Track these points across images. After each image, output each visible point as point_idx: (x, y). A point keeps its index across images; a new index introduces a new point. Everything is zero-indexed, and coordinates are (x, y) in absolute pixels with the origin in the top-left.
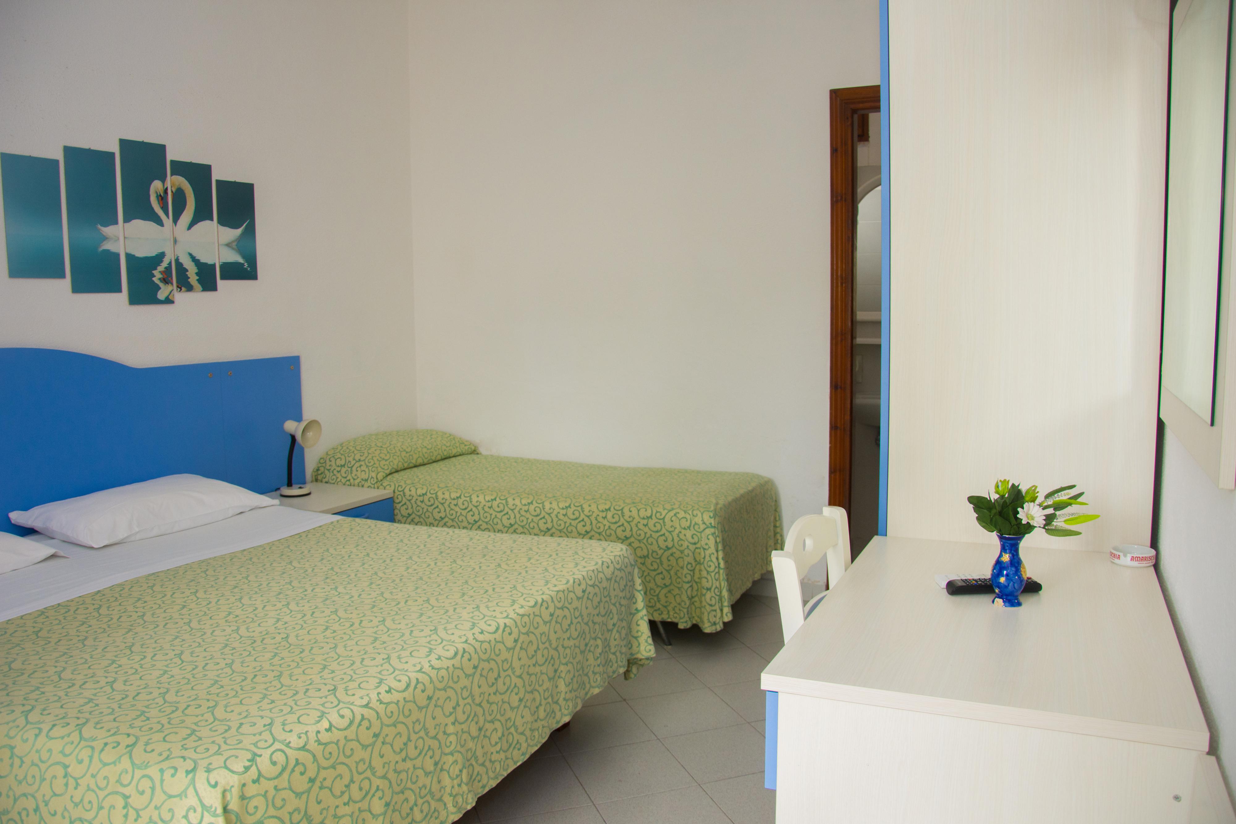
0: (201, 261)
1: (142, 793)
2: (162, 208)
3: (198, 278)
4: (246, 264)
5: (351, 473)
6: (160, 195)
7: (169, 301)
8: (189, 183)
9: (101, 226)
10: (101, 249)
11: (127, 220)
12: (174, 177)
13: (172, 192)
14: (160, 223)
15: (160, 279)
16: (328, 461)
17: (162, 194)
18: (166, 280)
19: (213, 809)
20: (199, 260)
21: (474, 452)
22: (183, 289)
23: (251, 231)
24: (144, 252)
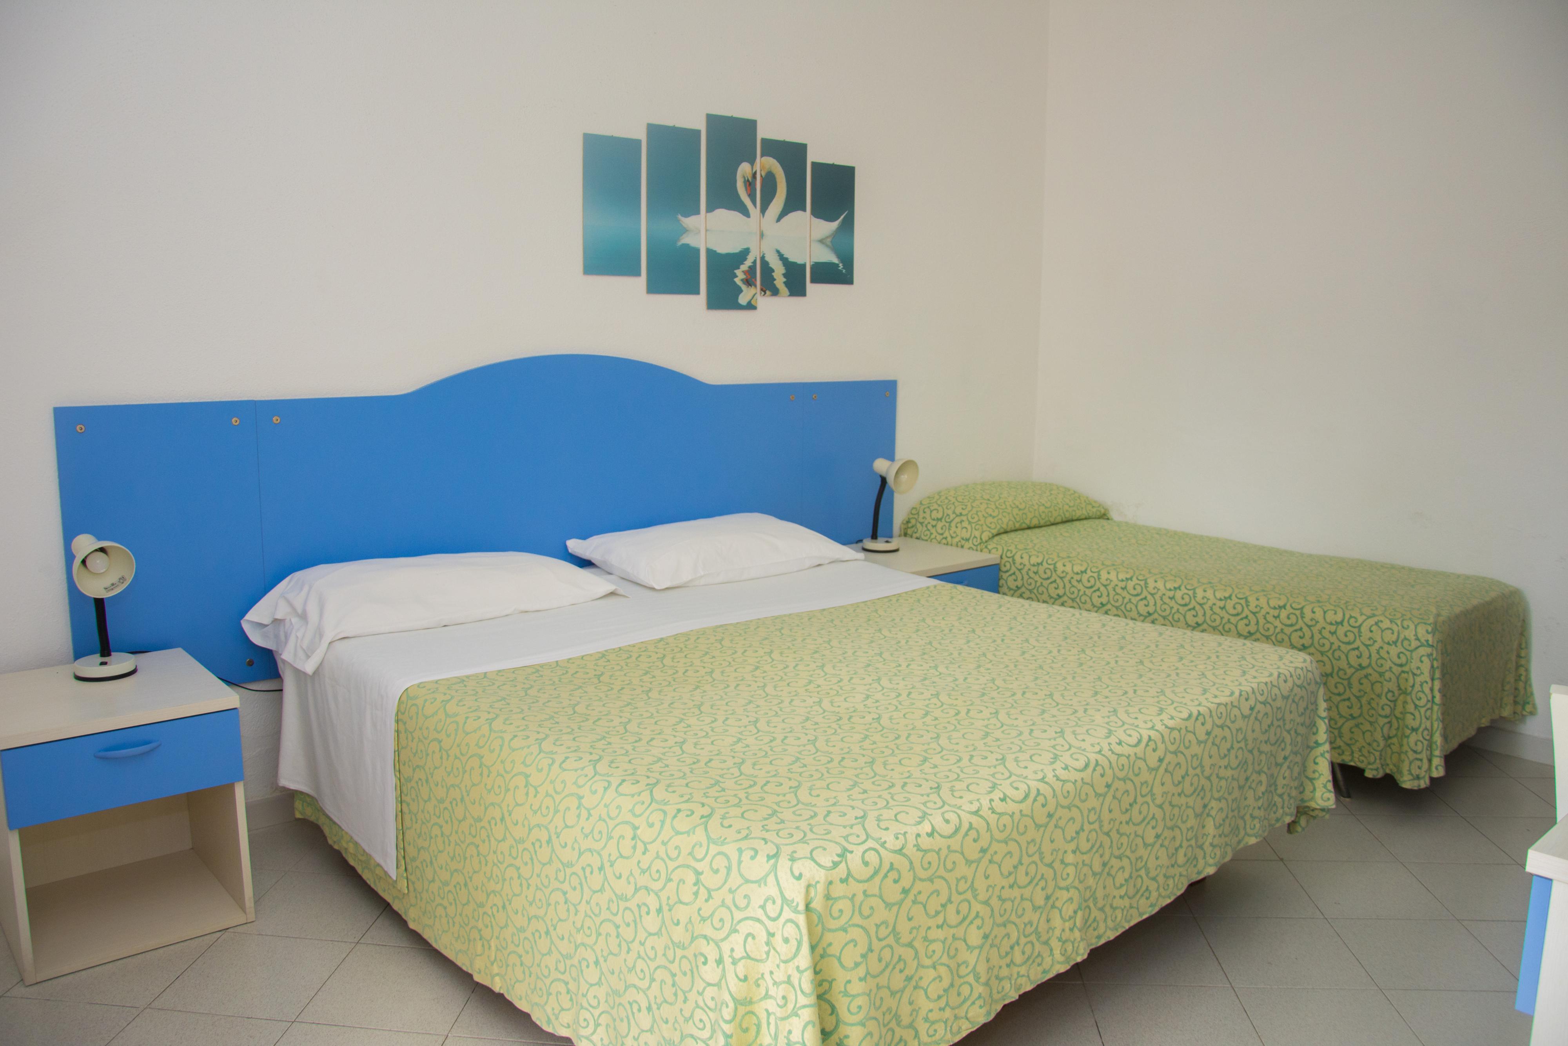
0: (790, 260)
1: (716, 871)
2: (749, 195)
3: (785, 280)
4: (841, 265)
5: (949, 529)
6: (748, 180)
7: (751, 306)
8: (781, 166)
9: (682, 216)
10: (680, 243)
11: (710, 209)
12: (764, 158)
13: (761, 176)
14: (746, 213)
15: (742, 280)
16: (921, 512)
17: (750, 179)
18: (749, 282)
19: (795, 904)
20: (787, 259)
21: (1104, 516)
22: (768, 292)
23: (848, 225)
24: (725, 247)
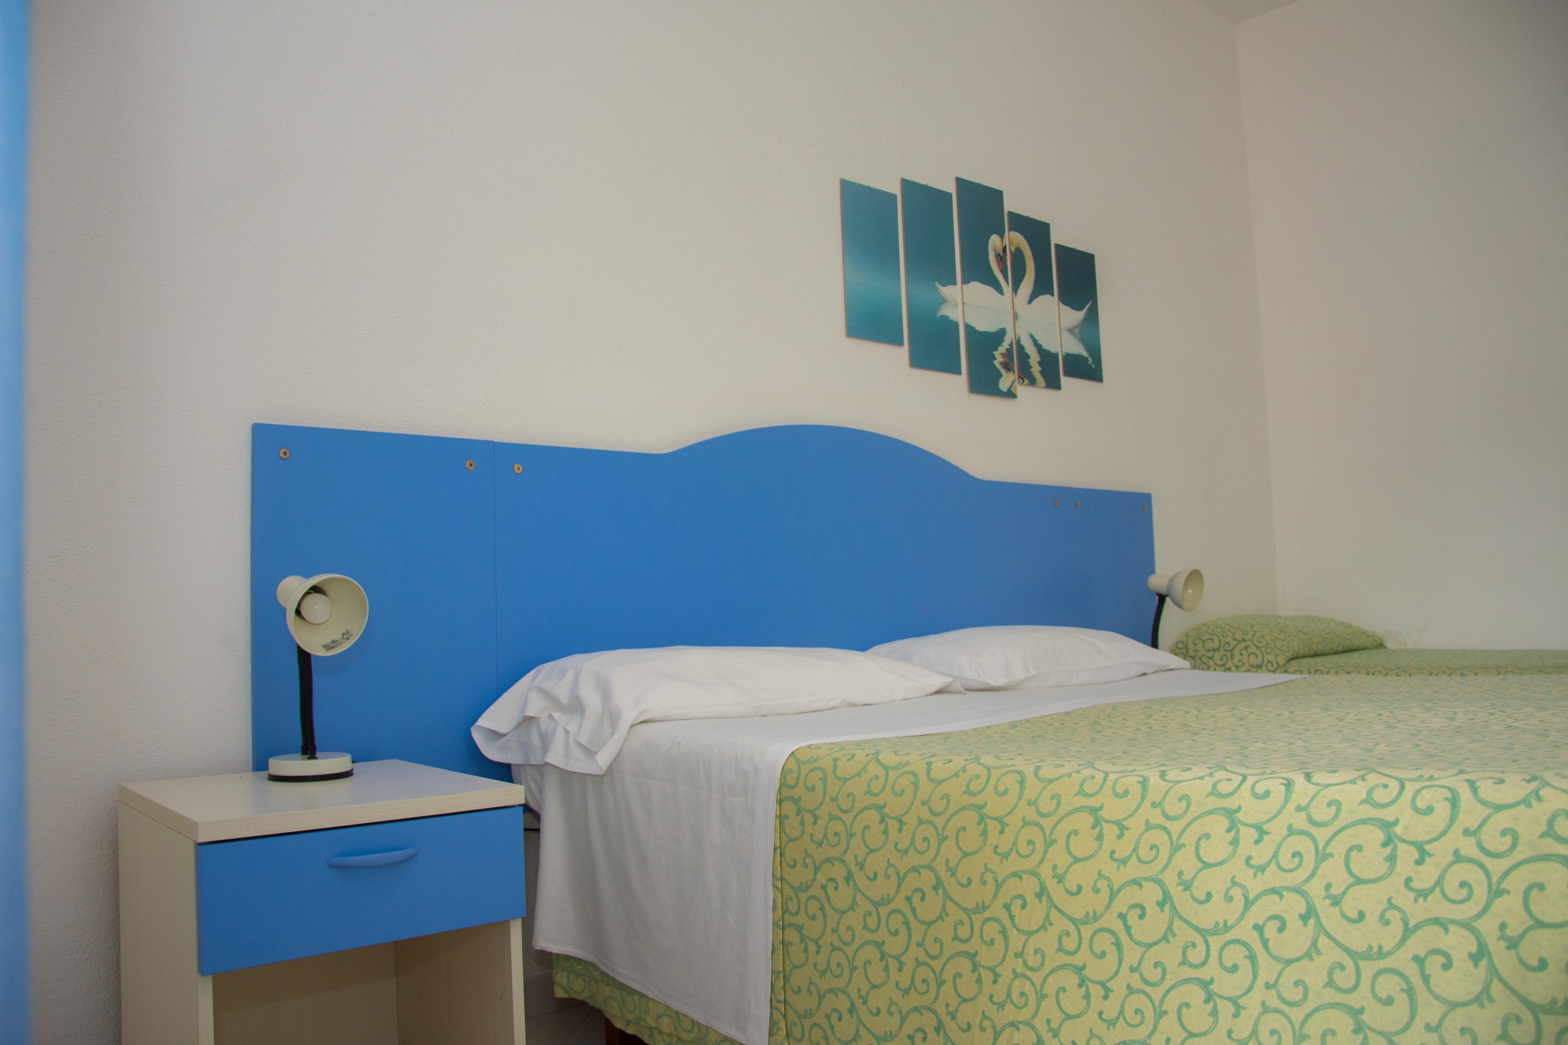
0: (1044, 347)
2: (1001, 271)
3: (1040, 369)
4: (1090, 359)
6: (999, 255)
7: (1010, 394)
8: (1028, 243)
9: (940, 284)
10: (939, 314)
11: (965, 281)
12: (1012, 233)
13: (1011, 251)
14: (1000, 290)
15: (1001, 363)
16: (1190, 645)
17: (1001, 254)
18: (1007, 367)
20: (1041, 345)
21: (1380, 646)
22: (1026, 381)
23: (1093, 317)
24: (984, 325)
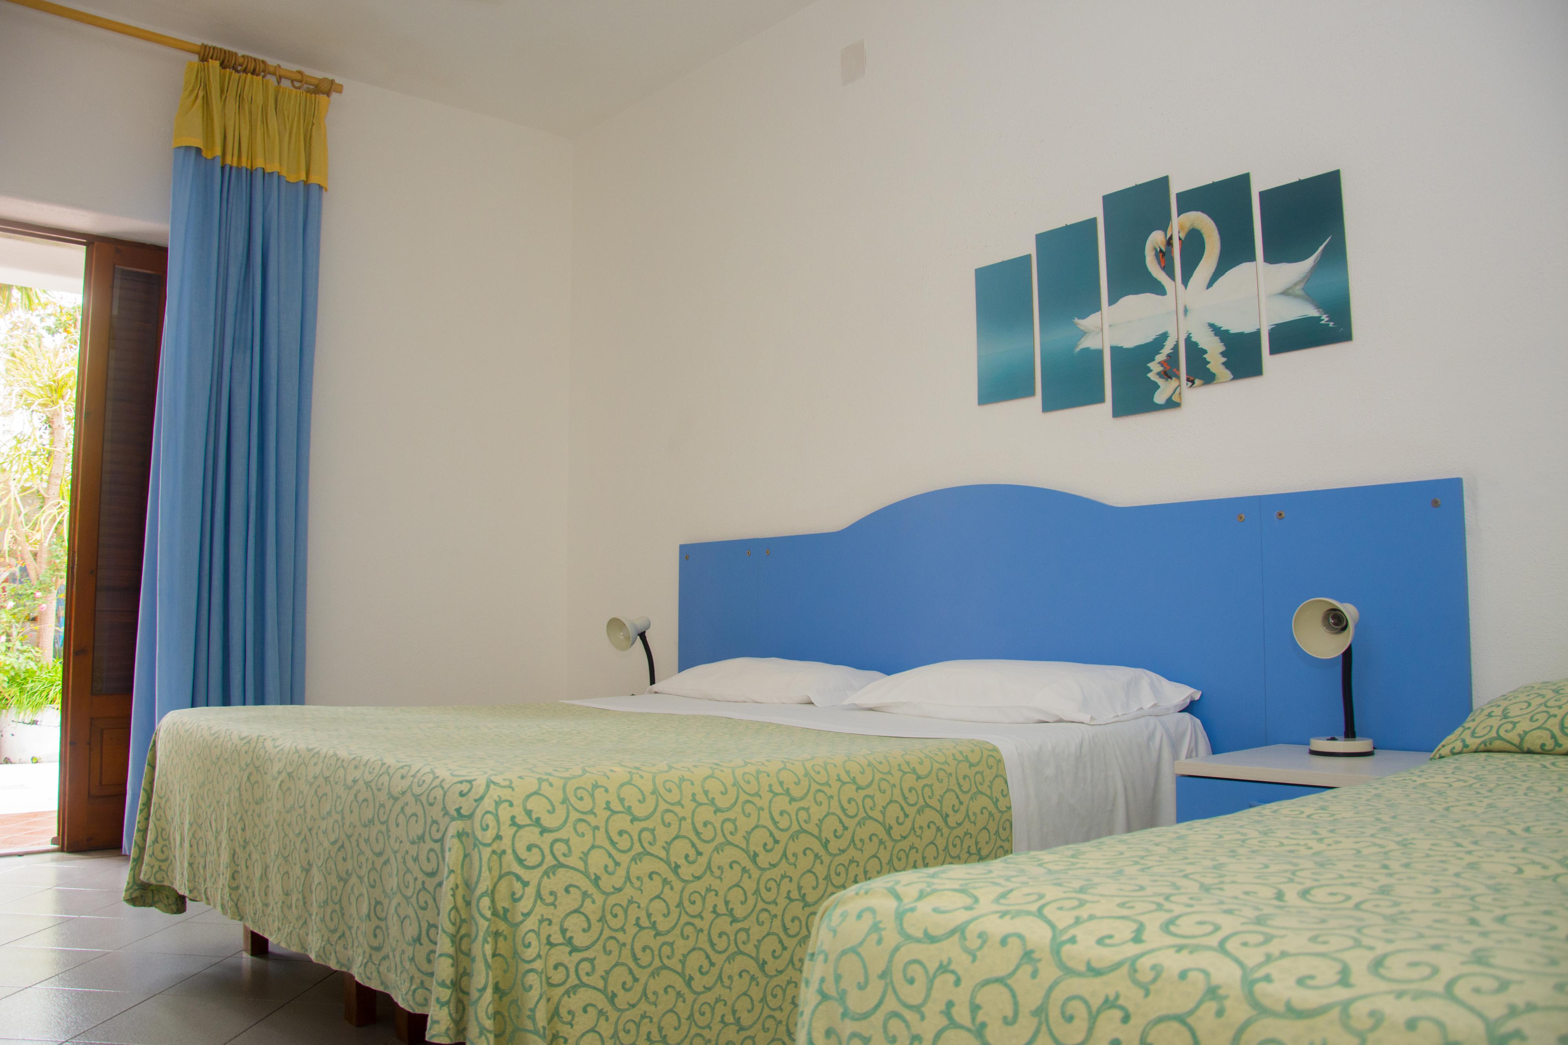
0: (1231, 332)
2: (1163, 268)
3: (1224, 360)
4: (1326, 317)
6: (1161, 250)
7: (1174, 404)
8: (1210, 215)
9: (1079, 319)
10: (1078, 349)
11: (1112, 301)
12: (1183, 216)
13: (1180, 239)
14: (1161, 291)
15: (1158, 373)
17: (1163, 249)
18: (1169, 374)
20: (1227, 331)
24: (1132, 340)
